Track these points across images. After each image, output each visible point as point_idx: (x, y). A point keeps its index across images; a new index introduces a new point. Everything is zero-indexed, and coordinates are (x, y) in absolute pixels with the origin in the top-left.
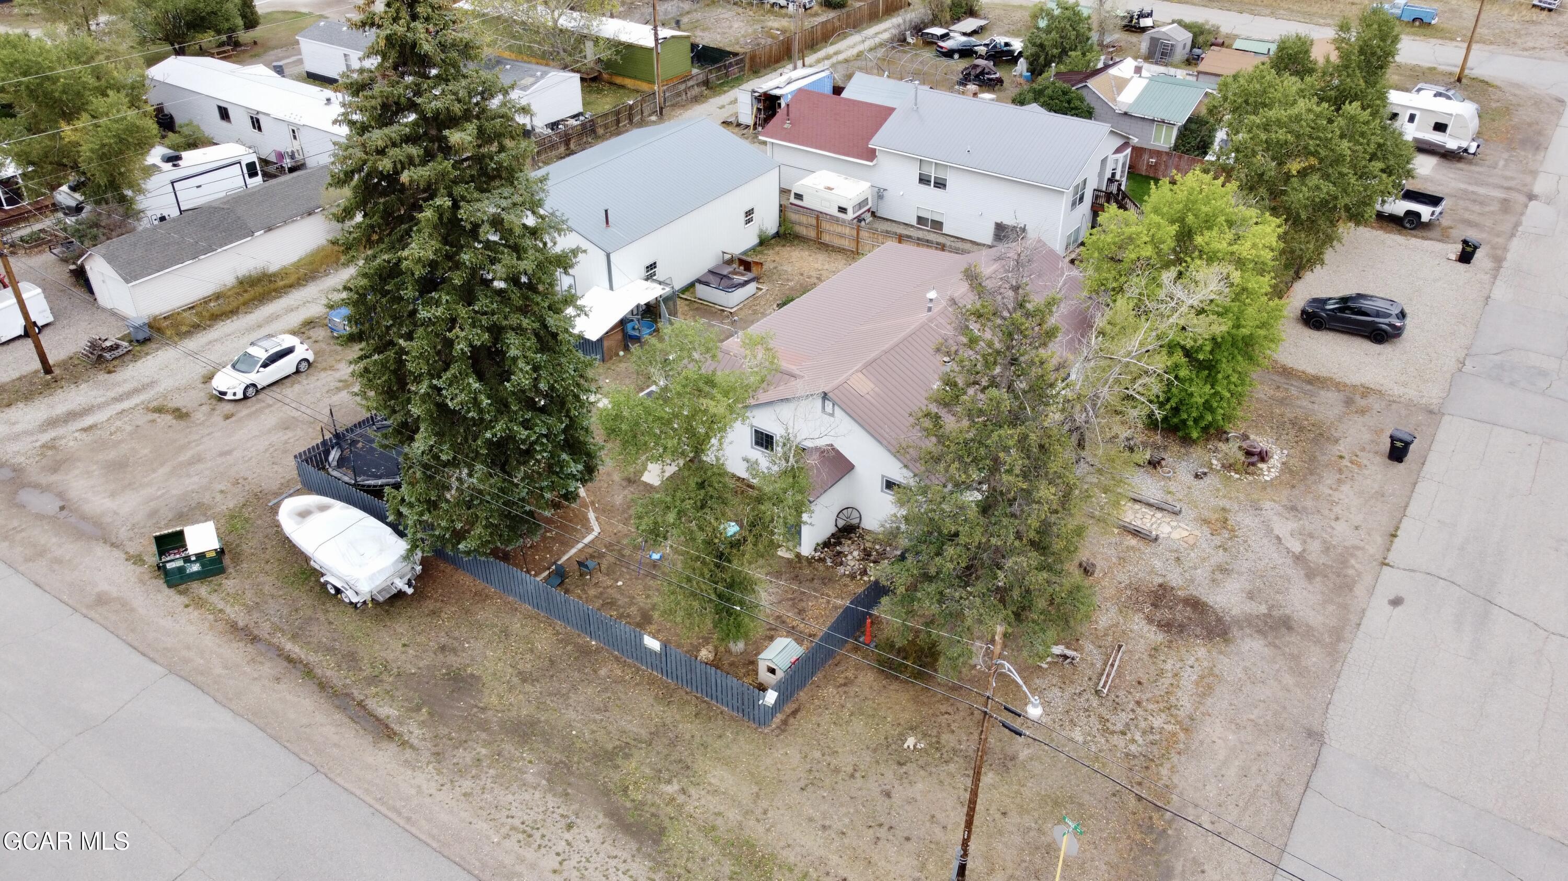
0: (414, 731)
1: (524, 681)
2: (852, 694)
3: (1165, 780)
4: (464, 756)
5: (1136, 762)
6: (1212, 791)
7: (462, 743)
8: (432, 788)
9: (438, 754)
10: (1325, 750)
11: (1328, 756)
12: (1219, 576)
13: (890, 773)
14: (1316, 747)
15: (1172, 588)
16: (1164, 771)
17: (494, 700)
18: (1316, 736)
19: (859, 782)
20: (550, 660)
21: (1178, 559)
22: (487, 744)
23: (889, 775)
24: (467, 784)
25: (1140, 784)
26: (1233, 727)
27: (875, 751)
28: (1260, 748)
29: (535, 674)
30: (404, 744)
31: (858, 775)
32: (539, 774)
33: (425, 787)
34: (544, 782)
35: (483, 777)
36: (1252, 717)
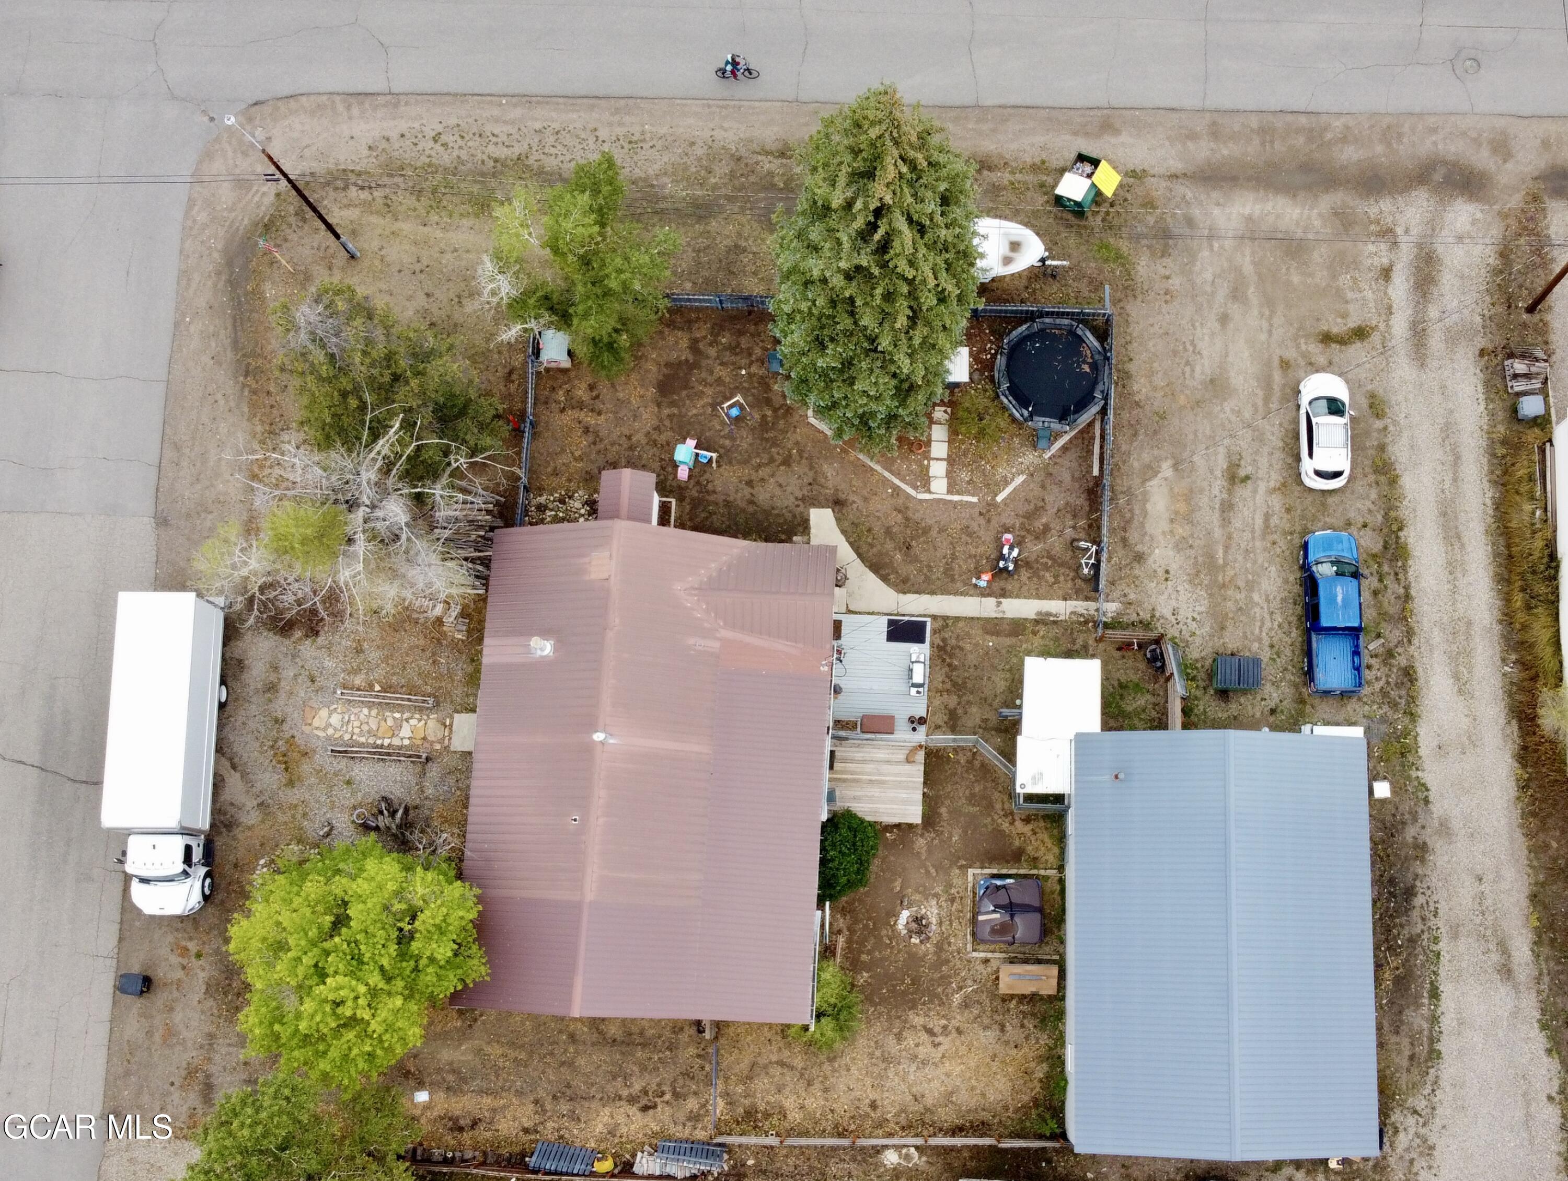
0: (769, 164)
1: (736, 246)
2: (499, 368)
3: (256, 420)
4: (722, 169)
5: (280, 425)
6: (223, 427)
7: (732, 175)
8: (718, 134)
9: (739, 160)
10: (153, 510)
11: (148, 506)
12: (273, 677)
13: (437, 314)
14: (160, 509)
15: (307, 636)
16: (259, 429)
17: (744, 220)
18: (162, 521)
19: (452, 295)
20: (733, 273)
21: (313, 681)
22: (715, 187)
23: (435, 310)
24: (700, 151)
25: (272, 407)
26: (222, 499)
27: (456, 325)
28: (199, 487)
29: (734, 256)
30: (767, 153)
31: (456, 300)
32: (663, 186)
33: (723, 133)
34: (655, 183)
35: (696, 163)
36: (210, 517)
